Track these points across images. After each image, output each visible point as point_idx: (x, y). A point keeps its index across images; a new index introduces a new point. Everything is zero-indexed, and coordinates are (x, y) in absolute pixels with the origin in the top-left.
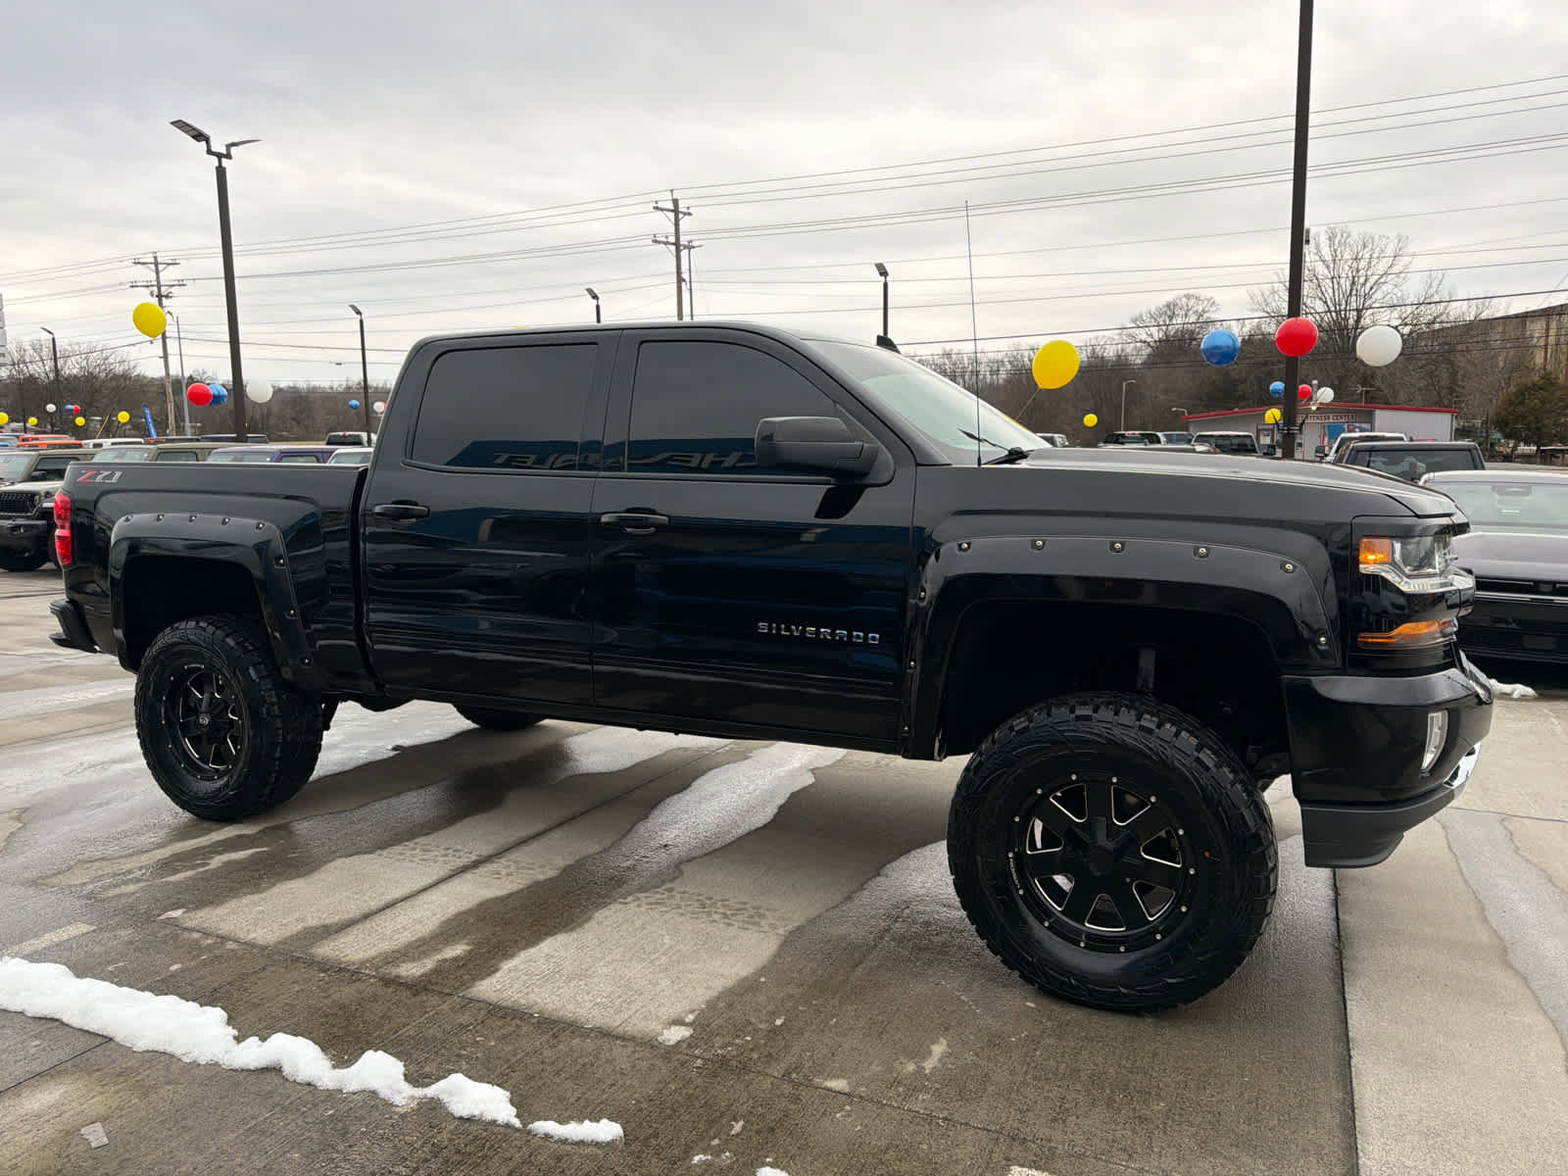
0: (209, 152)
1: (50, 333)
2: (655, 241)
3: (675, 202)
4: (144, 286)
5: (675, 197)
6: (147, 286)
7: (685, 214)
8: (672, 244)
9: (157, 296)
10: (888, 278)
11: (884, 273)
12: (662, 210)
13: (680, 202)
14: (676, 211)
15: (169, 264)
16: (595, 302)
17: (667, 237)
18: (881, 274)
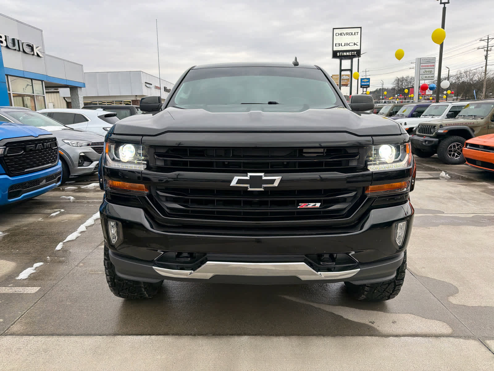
1: (448, 68)
4: (482, 48)
6: (483, 48)
9: (486, 51)
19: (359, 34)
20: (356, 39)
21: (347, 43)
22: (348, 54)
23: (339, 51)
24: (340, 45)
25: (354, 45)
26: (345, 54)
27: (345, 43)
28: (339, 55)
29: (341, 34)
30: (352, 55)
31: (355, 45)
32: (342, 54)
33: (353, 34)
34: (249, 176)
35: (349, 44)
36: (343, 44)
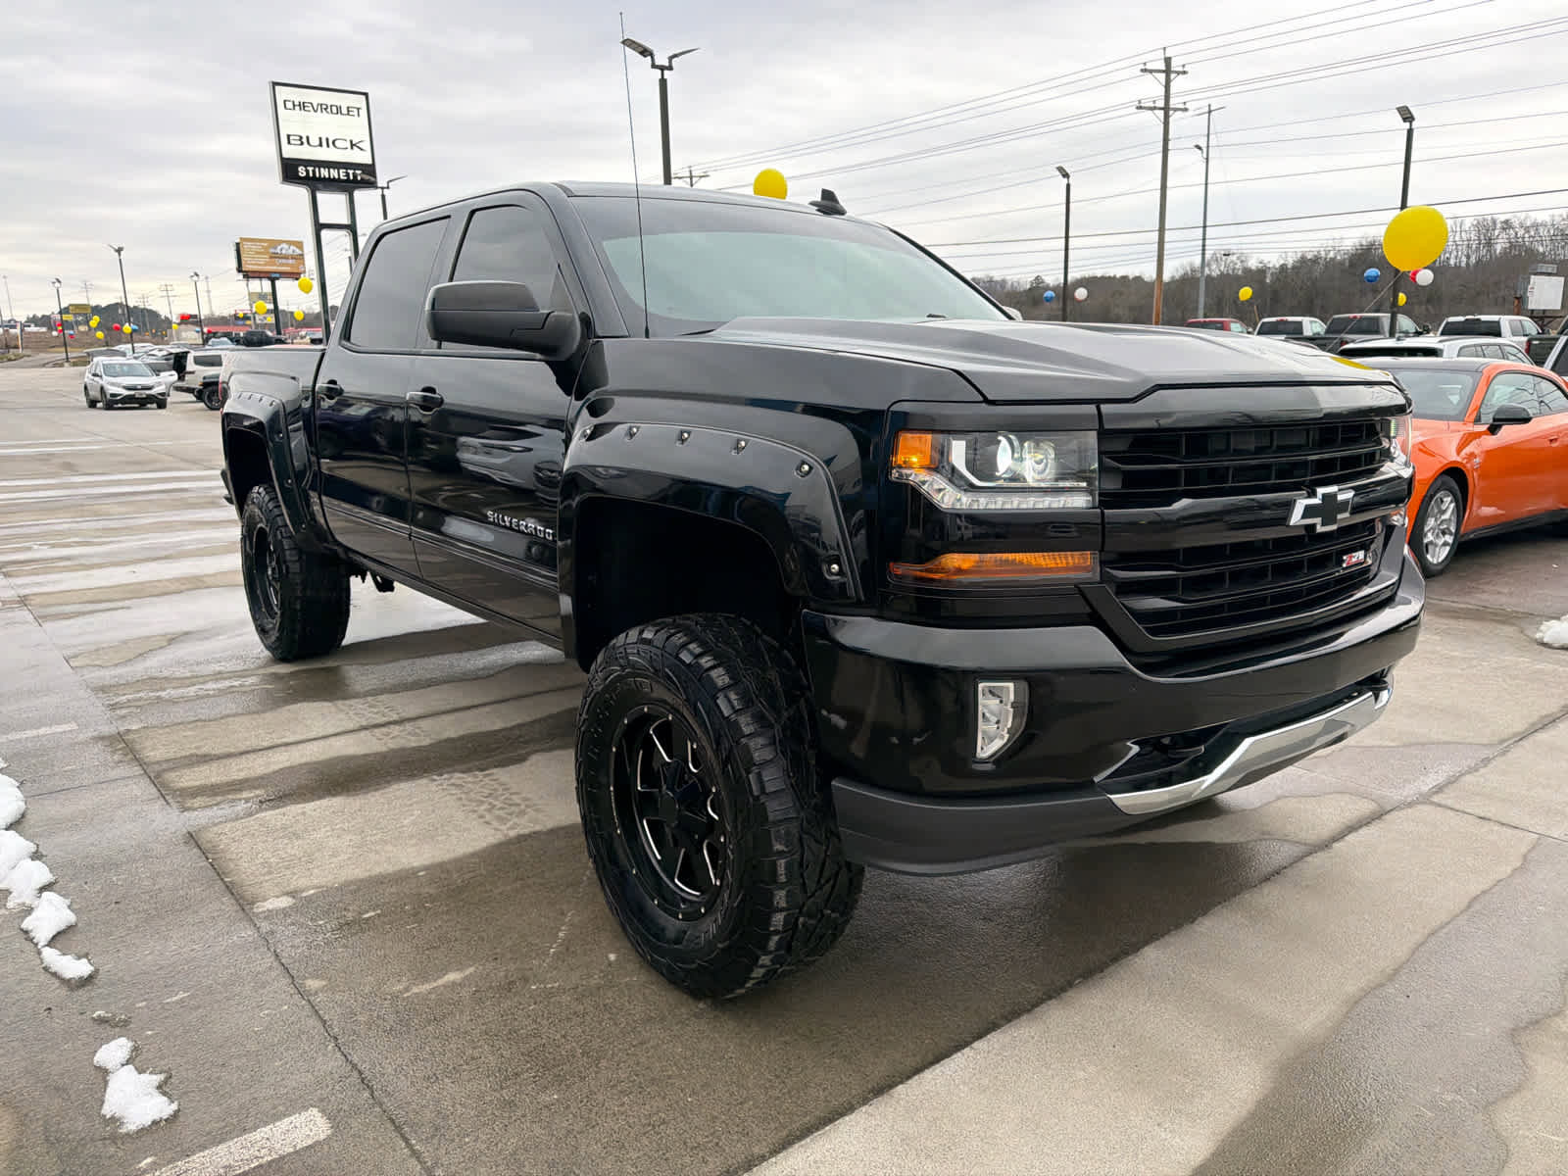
0: (654, 66)
2: (1140, 108)
3: (1168, 61)
5: (1168, 55)
7: (1178, 73)
8: (1160, 109)
10: (1415, 124)
11: (1407, 116)
12: (1151, 71)
13: (1173, 60)
14: (1168, 71)
15: (701, 177)
16: (1065, 181)
17: (1154, 102)
18: (1405, 120)
19: (363, 112)
20: (356, 128)
21: (327, 140)
22: (334, 173)
23: (307, 163)
24: (304, 140)
25: (352, 148)
26: (324, 173)
27: (320, 139)
28: (305, 174)
29: (302, 106)
30: (348, 181)
31: (355, 148)
32: (314, 172)
33: (344, 111)
34: (1319, 495)
35: (334, 142)
36: (314, 141)
